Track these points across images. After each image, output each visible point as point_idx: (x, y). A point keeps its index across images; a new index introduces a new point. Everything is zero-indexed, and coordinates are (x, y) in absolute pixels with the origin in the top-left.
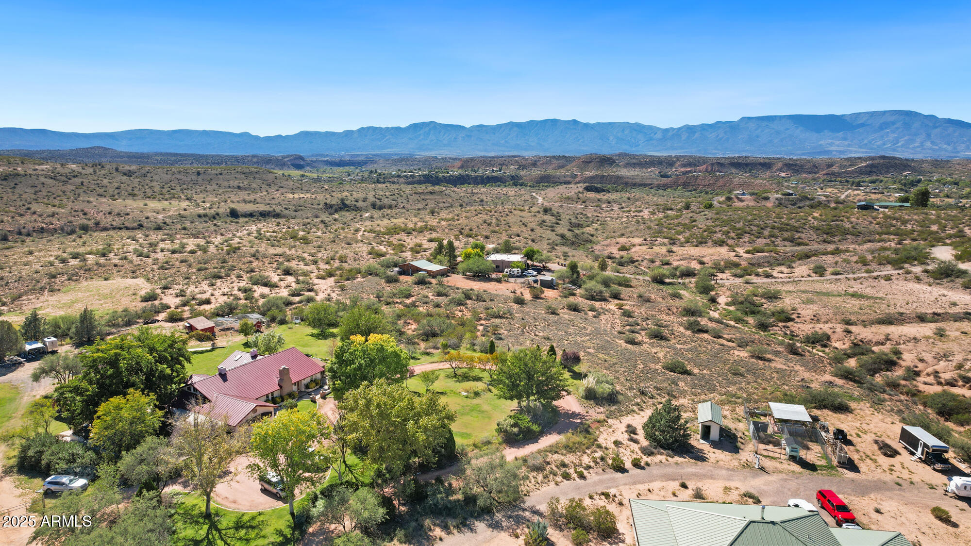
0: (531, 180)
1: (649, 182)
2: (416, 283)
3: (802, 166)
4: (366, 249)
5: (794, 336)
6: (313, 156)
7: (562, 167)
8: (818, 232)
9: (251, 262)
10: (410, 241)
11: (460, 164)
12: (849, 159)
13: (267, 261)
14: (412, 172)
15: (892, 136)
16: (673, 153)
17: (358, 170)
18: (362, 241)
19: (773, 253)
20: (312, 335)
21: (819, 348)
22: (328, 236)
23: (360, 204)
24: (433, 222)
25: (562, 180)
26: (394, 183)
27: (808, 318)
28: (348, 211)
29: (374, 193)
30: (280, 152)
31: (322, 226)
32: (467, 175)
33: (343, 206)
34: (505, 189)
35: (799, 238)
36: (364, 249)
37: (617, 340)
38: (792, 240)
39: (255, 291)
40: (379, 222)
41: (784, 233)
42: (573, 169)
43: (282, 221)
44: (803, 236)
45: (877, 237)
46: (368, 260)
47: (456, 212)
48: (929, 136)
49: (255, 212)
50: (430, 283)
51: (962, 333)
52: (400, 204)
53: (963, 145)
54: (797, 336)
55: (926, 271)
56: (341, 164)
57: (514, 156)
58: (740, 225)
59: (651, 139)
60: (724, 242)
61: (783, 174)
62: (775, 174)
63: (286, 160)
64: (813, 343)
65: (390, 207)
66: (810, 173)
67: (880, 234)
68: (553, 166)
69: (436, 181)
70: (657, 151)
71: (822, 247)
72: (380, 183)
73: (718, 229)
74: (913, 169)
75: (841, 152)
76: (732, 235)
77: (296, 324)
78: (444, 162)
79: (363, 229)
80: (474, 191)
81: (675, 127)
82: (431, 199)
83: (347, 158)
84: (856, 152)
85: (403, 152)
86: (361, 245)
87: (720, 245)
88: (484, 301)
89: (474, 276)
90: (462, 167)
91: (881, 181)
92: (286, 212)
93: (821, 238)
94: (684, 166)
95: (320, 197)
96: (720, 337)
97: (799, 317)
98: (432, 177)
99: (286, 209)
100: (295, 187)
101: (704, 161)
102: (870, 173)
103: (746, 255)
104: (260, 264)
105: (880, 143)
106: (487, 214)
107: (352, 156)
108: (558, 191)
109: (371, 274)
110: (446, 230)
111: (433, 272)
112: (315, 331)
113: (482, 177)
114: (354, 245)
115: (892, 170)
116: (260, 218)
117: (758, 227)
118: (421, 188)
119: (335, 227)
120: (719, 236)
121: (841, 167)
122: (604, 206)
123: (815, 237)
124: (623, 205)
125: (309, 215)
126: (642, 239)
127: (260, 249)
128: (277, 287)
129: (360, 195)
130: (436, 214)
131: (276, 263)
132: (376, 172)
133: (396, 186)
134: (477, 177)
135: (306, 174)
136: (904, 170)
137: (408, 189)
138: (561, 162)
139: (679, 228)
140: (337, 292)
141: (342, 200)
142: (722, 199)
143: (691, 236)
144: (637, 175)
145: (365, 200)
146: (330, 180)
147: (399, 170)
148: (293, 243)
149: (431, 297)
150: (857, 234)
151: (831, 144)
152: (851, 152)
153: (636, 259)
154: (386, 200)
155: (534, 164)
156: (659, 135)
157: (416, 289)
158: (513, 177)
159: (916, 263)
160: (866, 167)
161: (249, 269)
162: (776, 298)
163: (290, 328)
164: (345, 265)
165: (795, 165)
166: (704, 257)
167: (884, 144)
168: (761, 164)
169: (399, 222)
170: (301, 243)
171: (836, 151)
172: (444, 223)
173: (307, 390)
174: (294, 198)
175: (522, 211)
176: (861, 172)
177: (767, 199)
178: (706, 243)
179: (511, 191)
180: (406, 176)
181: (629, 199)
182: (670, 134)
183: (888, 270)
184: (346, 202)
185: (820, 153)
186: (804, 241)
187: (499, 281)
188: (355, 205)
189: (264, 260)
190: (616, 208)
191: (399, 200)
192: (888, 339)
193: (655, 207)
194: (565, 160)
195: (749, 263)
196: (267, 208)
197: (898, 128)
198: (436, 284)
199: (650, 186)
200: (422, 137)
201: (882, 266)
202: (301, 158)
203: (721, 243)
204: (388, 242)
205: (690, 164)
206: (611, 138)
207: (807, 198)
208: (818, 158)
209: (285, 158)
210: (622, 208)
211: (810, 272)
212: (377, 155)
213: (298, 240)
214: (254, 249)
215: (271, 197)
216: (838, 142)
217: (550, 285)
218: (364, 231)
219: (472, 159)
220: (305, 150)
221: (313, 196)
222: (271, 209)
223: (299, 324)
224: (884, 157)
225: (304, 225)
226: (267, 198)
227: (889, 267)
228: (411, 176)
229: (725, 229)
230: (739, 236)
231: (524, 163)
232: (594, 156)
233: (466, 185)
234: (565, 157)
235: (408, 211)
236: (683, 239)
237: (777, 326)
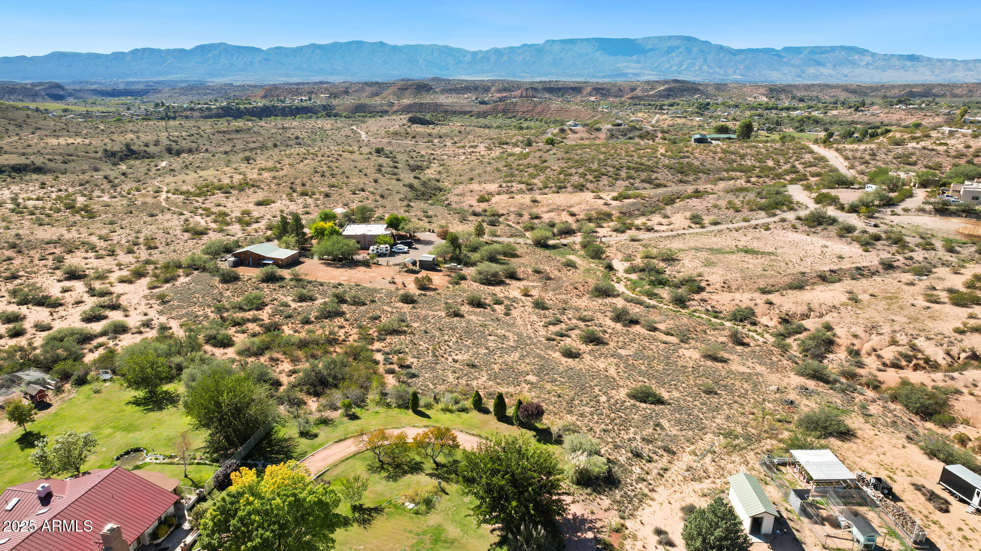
0: (346, 110)
1: (468, 109)
2: (263, 281)
3: (608, 90)
4: (178, 223)
5: (716, 312)
6: (74, 83)
7: (377, 94)
8: (672, 171)
9: (10, 259)
10: (235, 206)
11: (262, 93)
12: (648, 82)
13: (36, 254)
14: (207, 104)
15: (677, 60)
16: (486, 77)
17: (138, 101)
18: (169, 209)
19: (639, 199)
20: (137, 403)
21: (749, 326)
22: (120, 203)
23: (152, 149)
24: (253, 175)
25: (379, 109)
26: (187, 117)
27: (718, 286)
28: (136, 158)
29: (166, 134)
30: (29, 78)
31: (107, 186)
32: (273, 106)
33: (129, 153)
34: (319, 122)
35: (656, 178)
36: (175, 223)
37: (550, 352)
38: (649, 181)
39: (25, 317)
40: (182, 177)
41: (641, 174)
42: (388, 96)
43: (48, 178)
44: (659, 176)
45: (726, 175)
46: (186, 241)
47: (276, 158)
48: (705, 60)
49: (4, 166)
50: (282, 279)
51: (871, 295)
52: (201, 146)
53: (732, 69)
54: (721, 312)
55: (799, 218)
56: (115, 93)
57: (321, 83)
58: (595, 166)
59: (460, 62)
60: (583, 186)
61: (593, 99)
62: (586, 99)
63: (37, 88)
64: (741, 321)
65: (190, 151)
66: (616, 96)
67: (727, 171)
68: (367, 94)
69: (238, 114)
70: (468, 74)
71: (681, 188)
72: (169, 118)
73: (573, 171)
74: (702, 93)
75: (636, 75)
76: (590, 177)
77: (105, 381)
78: (243, 90)
79: (165, 189)
80: (285, 125)
81: (484, 50)
82: (238, 139)
83: (121, 87)
84: (649, 75)
85: (191, 79)
86: (168, 216)
87: (581, 190)
88: (364, 304)
89: (334, 260)
90: (265, 97)
91: (678, 104)
92: (51, 165)
93: (676, 178)
94: (500, 91)
95: (97, 142)
96: (655, 329)
97: (708, 285)
98: (232, 109)
99: (50, 160)
100: (57, 128)
101: (519, 86)
102: (668, 97)
103: (614, 203)
104: (26, 261)
105: (667, 66)
106: (313, 159)
107: (127, 83)
108: (380, 124)
109: (197, 269)
110: (273, 186)
111: (282, 260)
112: (140, 394)
113: (290, 108)
114: (160, 217)
115: (685, 93)
116: (13, 174)
117: (614, 167)
118: (223, 124)
119: (126, 187)
120: (576, 179)
121: (643, 90)
122: (436, 141)
123: (670, 177)
124: (456, 139)
125: (85, 167)
126: (497, 185)
127: (21, 232)
128: (61, 305)
129: (150, 138)
130: (251, 161)
131: (51, 257)
132: (163, 104)
133: (192, 123)
134: (284, 108)
135: (69, 107)
136: (695, 93)
137: (207, 126)
138: (375, 88)
139: (531, 170)
140: (156, 306)
141: (128, 146)
142: (556, 131)
143: (548, 178)
144: (456, 103)
145: (157, 144)
146: (104, 116)
147: (192, 102)
148: (72, 219)
149: (294, 305)
150: (707, 172)
151: (626, 67)
152: (644, 74)
153: (501, 212)
154: (184, 142)
155: (346, 92)
156: (468, 58)
157: (267, 289)
158: (325, 107)
159: (785, 208)
160: (664, 90)
161: (7, 274)
162: (673, 260)
163: (97, 392)
164: (156, 256)
165: (603, 89)
166: (571, 206)
167: (671, 67)
168: (572, 89)
169: (209, 175)
170: (83, 217)
171: (632, 74)
172: (266, 175)
173: (155, 542)
174: (59, 144)
175: (351, 152)
176: (660, 95)
177: (599, 130)
178: (565, 187)
179: (327, 124)
180: (201, 109)
181: (460, 132)
182: (479, 56)
183: (762, 218)
184: (132, 147)
185: (618, 75)
186: (662, 182)
187: (366, 264)
188: (145, 151)
189: (32, 253)
190: (449, 144)
191: (200, 141)
192: (811, 310)
193: (490, 142)
194: (379, 88)
195: (621, 213)
196: (22, 161)
197: (681, 53)
198: (291, 280)
199: (470, 113)
200: (211, 61)
201: (755, 213)
202: (59, 86)
203: (581, 188)
204: (204, 209)
205: (505, 90)
206: (421, 61)
207: (636, 128)
208: (620, 81)
209: (36, 86)
210: (456, 143)
211: (688, 222)
212: (159, 83)
213: (77, 212)
214: (13, 232)
215: (26, 144)
216: (633, 65)
217: (431, 266)
218: (168, 192)
219: (275, 87)
220: (62, 76)
221: (87, 141)
222: (28, 162)
223: (111, 380)
224: (676, 81)
225: (81, 185)
226: (19, 145)
227: (763, 214)
228: (207, 108)
229: (581, 171)
230: (598, 178)
231: (335, 90)
232: (410, 83)
233: (273, 117)
234: (377, 83)
235: (213, 156)
236: (540, 185)
237: (693, 300)
